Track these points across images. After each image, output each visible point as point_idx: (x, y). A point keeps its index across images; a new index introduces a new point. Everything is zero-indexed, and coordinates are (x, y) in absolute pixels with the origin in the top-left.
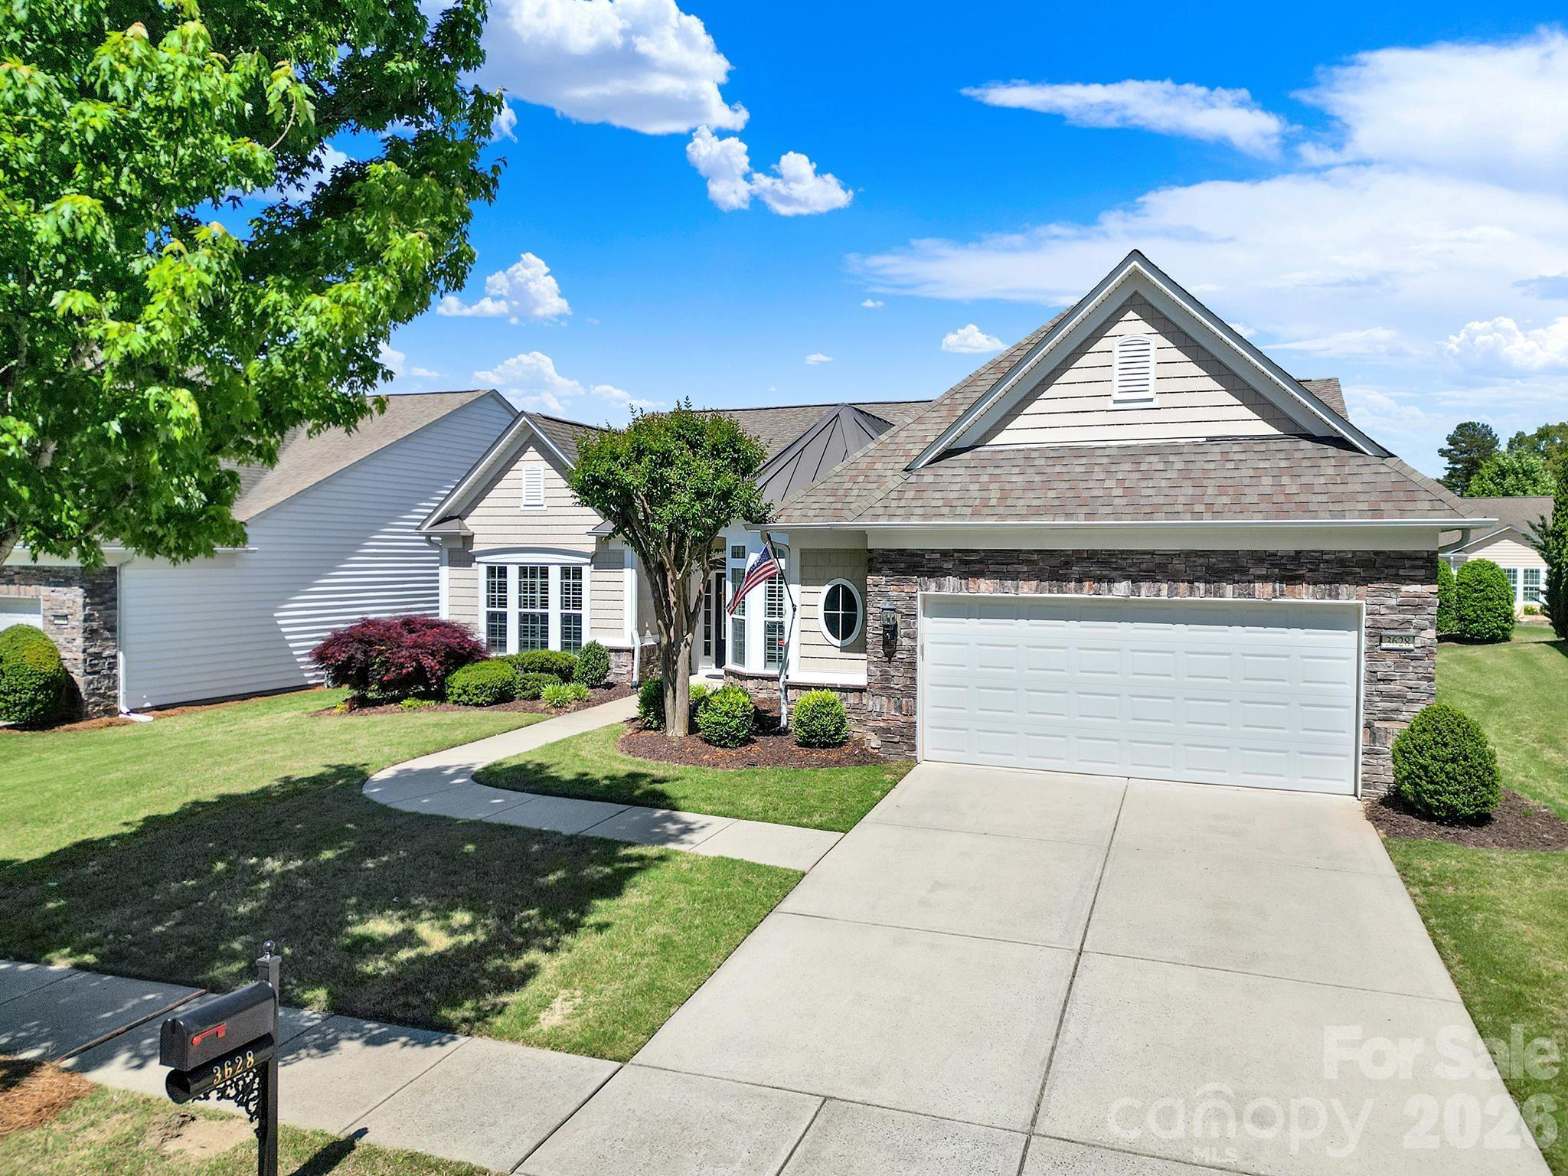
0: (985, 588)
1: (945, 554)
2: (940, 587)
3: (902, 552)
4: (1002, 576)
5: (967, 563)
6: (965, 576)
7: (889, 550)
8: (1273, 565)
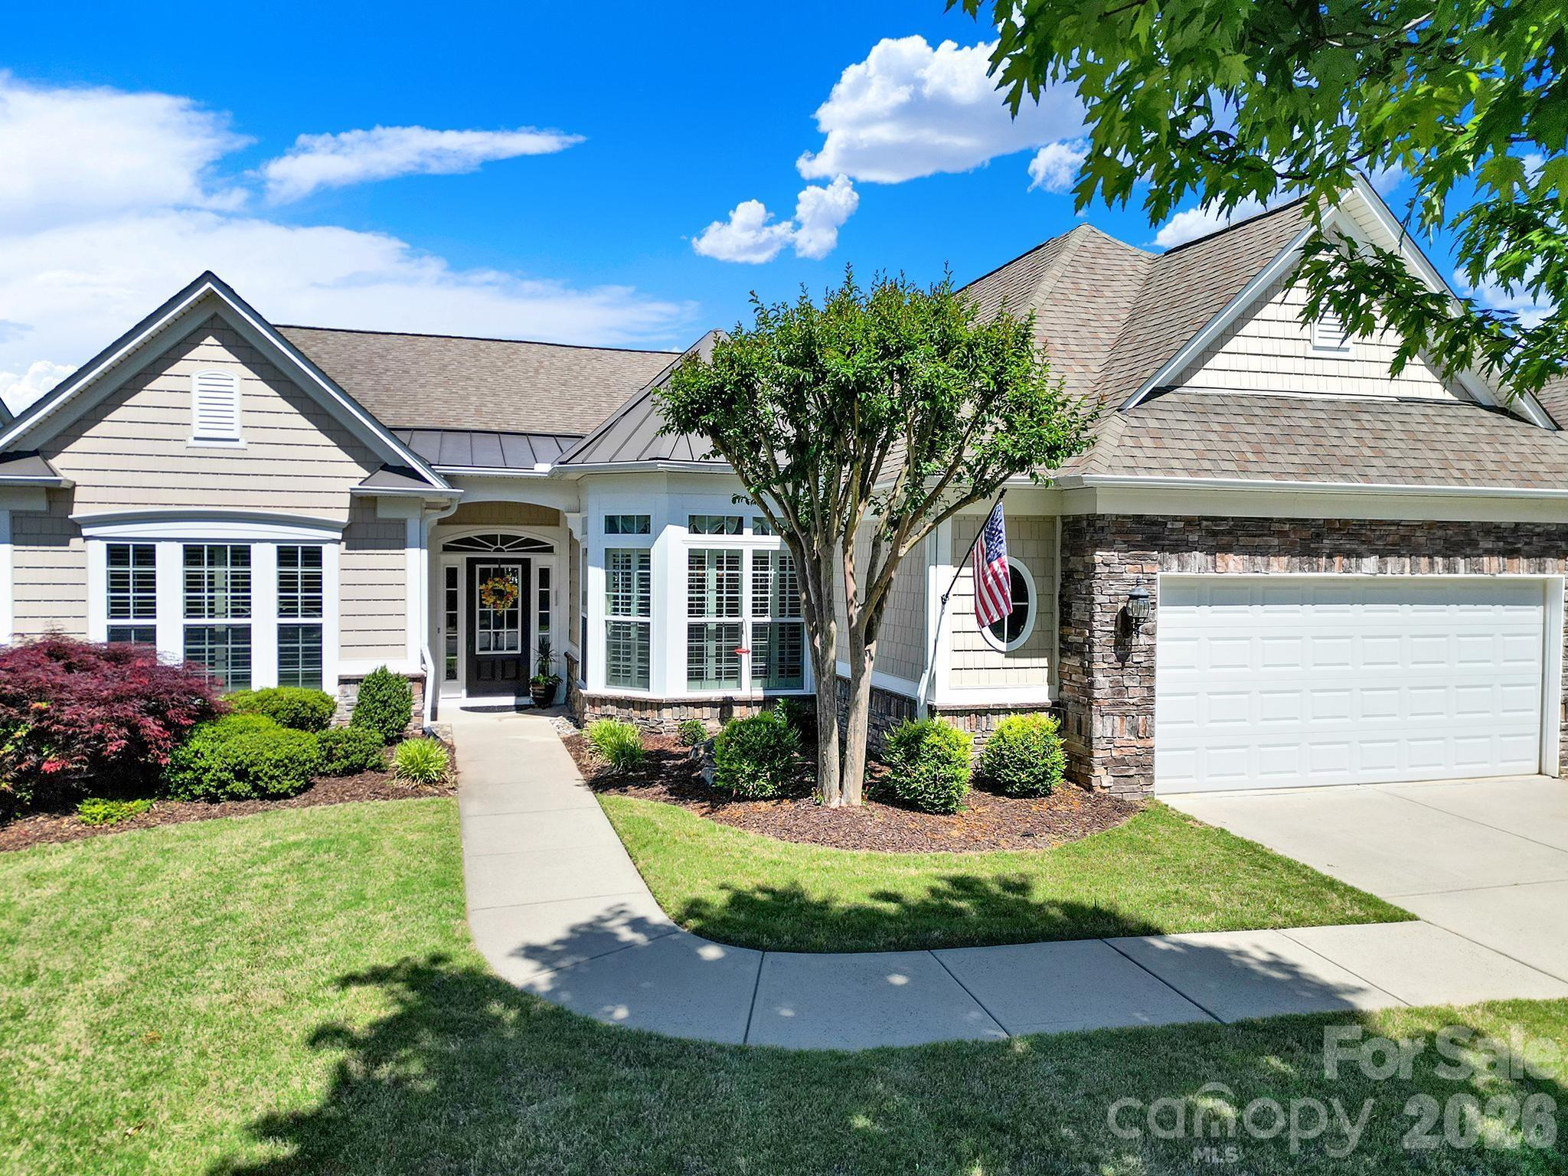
0: (1234, 566)
1: (1190, 522)
2: (1182, 566)
3: (1138, 519)
4: (1252, 551)
5: (1214, 534)
6: (1211, 551)
7: (1125, 517)
8: (1498, 539)
